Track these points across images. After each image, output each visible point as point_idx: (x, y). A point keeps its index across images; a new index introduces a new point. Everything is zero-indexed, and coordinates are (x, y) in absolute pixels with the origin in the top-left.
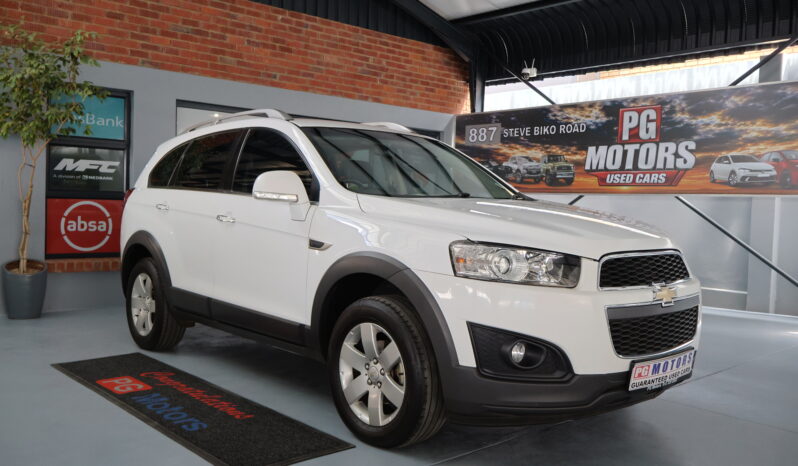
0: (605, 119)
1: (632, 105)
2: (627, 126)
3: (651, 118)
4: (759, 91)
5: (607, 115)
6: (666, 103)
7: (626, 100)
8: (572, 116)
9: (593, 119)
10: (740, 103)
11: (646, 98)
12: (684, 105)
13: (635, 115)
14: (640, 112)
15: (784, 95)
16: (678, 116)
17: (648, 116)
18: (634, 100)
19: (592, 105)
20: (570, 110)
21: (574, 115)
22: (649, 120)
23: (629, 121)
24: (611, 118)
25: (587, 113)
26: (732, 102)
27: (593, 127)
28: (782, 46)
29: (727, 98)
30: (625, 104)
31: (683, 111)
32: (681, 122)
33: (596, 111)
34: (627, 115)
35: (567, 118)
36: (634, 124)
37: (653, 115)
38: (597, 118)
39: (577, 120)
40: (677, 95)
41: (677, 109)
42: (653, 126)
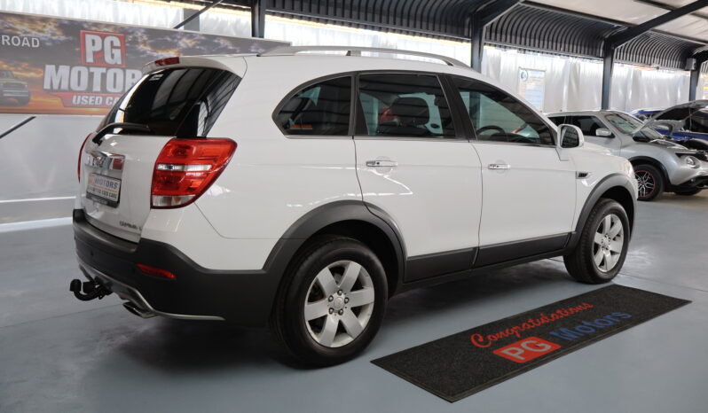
0: (63, 38)
1: (94, 28)
2: (90, 49)
3: (115, 44)
4: (203, 38)
5: (66, 33)
6: (130, 34)
7: (86, 22)
8: (18, 27)
9: (49, 35)
10: (190, 45)
11: (108, 25)
12: (145, 38)
13: (98, 39)
14: (103, 37)
15: (219, 44)
16: (141, 47)
17: (112, 43)
18: (96, 24)
19: (45, 20)
20: (14, 20)
21: (22, 27)
22: (113, 47)
23: (92, 44)
24: (71, 38)
25: (40, 28)
26: (184, 42)
27: (48, 44)
28: (208, 5)
29: (180, 39)
30: (86, 26)
31: (144, 43)
32: (144, 52)
33: (50, 28)
34: (89, 38)
35: (11, 28)
36: (98, 48)
37: (117, 42)
38: (53, 35)
39: (26, 33)
40: (139, 28)
41: (140, 40)
42: (117, 53)
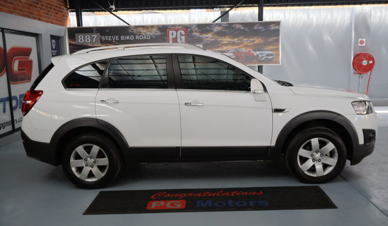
0: (160, 34)
1: (173, 28)
2: (171, 37)
3: (182, 34)
4: (226, 25)
5: (161, 32)
6: (189, 28)
7: (169, 25)
8: (142, 31)
9: (154, 33)
10: (219, 30)
11: (179, 25)
12: (196, 29)
13: (174, 32)
14: (177, 31)
15: (235, 27)
16: (195, 34)
17: (181, 33)
18: (174, 26)
19: (152, 27)
20: (141, 29)
21: (143, 31)
22: (181, 35)
23: (172, 34)
24: (163, 33)
25: (150, 30)
26: (216, 29)
27: (154, 37)
28: (232, 8)
29: (214, 27)
30: (169, 27)
31: (196, 31)
32: (196, 36)
33: (155, 30)
34: (170, 32)
35: (139, 32)
36: (174, 36)
37: (183, 33)
38: (156, 33)
39: (145, 33)
40: (193, 25)
41: (194, 31)
42: (183, 38)
